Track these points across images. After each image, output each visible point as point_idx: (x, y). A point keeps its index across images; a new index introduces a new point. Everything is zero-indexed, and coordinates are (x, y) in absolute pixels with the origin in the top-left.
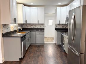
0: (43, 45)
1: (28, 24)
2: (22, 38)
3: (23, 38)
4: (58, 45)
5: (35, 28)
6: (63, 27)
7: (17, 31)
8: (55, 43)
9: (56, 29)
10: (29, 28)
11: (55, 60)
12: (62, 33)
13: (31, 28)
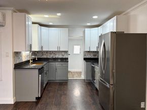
0: (67, 83)
1: (44, 52)
2: (39, 69)
3: (41, 71)
4: (87, 81)
5: (54, 57)
6: (94, 55)
7: (31, 61)
8: (84, 80)
9: (85, 59)
10: (46, 57)
11: (83, 99)
12: (93, 64)
13: (48, 57)
